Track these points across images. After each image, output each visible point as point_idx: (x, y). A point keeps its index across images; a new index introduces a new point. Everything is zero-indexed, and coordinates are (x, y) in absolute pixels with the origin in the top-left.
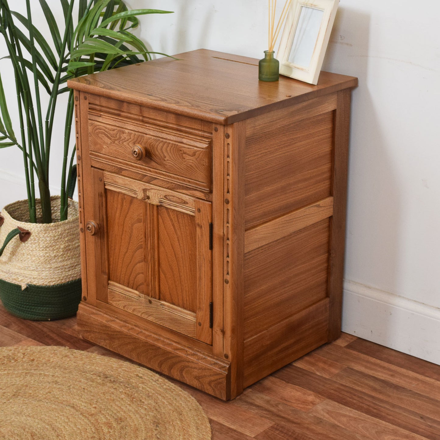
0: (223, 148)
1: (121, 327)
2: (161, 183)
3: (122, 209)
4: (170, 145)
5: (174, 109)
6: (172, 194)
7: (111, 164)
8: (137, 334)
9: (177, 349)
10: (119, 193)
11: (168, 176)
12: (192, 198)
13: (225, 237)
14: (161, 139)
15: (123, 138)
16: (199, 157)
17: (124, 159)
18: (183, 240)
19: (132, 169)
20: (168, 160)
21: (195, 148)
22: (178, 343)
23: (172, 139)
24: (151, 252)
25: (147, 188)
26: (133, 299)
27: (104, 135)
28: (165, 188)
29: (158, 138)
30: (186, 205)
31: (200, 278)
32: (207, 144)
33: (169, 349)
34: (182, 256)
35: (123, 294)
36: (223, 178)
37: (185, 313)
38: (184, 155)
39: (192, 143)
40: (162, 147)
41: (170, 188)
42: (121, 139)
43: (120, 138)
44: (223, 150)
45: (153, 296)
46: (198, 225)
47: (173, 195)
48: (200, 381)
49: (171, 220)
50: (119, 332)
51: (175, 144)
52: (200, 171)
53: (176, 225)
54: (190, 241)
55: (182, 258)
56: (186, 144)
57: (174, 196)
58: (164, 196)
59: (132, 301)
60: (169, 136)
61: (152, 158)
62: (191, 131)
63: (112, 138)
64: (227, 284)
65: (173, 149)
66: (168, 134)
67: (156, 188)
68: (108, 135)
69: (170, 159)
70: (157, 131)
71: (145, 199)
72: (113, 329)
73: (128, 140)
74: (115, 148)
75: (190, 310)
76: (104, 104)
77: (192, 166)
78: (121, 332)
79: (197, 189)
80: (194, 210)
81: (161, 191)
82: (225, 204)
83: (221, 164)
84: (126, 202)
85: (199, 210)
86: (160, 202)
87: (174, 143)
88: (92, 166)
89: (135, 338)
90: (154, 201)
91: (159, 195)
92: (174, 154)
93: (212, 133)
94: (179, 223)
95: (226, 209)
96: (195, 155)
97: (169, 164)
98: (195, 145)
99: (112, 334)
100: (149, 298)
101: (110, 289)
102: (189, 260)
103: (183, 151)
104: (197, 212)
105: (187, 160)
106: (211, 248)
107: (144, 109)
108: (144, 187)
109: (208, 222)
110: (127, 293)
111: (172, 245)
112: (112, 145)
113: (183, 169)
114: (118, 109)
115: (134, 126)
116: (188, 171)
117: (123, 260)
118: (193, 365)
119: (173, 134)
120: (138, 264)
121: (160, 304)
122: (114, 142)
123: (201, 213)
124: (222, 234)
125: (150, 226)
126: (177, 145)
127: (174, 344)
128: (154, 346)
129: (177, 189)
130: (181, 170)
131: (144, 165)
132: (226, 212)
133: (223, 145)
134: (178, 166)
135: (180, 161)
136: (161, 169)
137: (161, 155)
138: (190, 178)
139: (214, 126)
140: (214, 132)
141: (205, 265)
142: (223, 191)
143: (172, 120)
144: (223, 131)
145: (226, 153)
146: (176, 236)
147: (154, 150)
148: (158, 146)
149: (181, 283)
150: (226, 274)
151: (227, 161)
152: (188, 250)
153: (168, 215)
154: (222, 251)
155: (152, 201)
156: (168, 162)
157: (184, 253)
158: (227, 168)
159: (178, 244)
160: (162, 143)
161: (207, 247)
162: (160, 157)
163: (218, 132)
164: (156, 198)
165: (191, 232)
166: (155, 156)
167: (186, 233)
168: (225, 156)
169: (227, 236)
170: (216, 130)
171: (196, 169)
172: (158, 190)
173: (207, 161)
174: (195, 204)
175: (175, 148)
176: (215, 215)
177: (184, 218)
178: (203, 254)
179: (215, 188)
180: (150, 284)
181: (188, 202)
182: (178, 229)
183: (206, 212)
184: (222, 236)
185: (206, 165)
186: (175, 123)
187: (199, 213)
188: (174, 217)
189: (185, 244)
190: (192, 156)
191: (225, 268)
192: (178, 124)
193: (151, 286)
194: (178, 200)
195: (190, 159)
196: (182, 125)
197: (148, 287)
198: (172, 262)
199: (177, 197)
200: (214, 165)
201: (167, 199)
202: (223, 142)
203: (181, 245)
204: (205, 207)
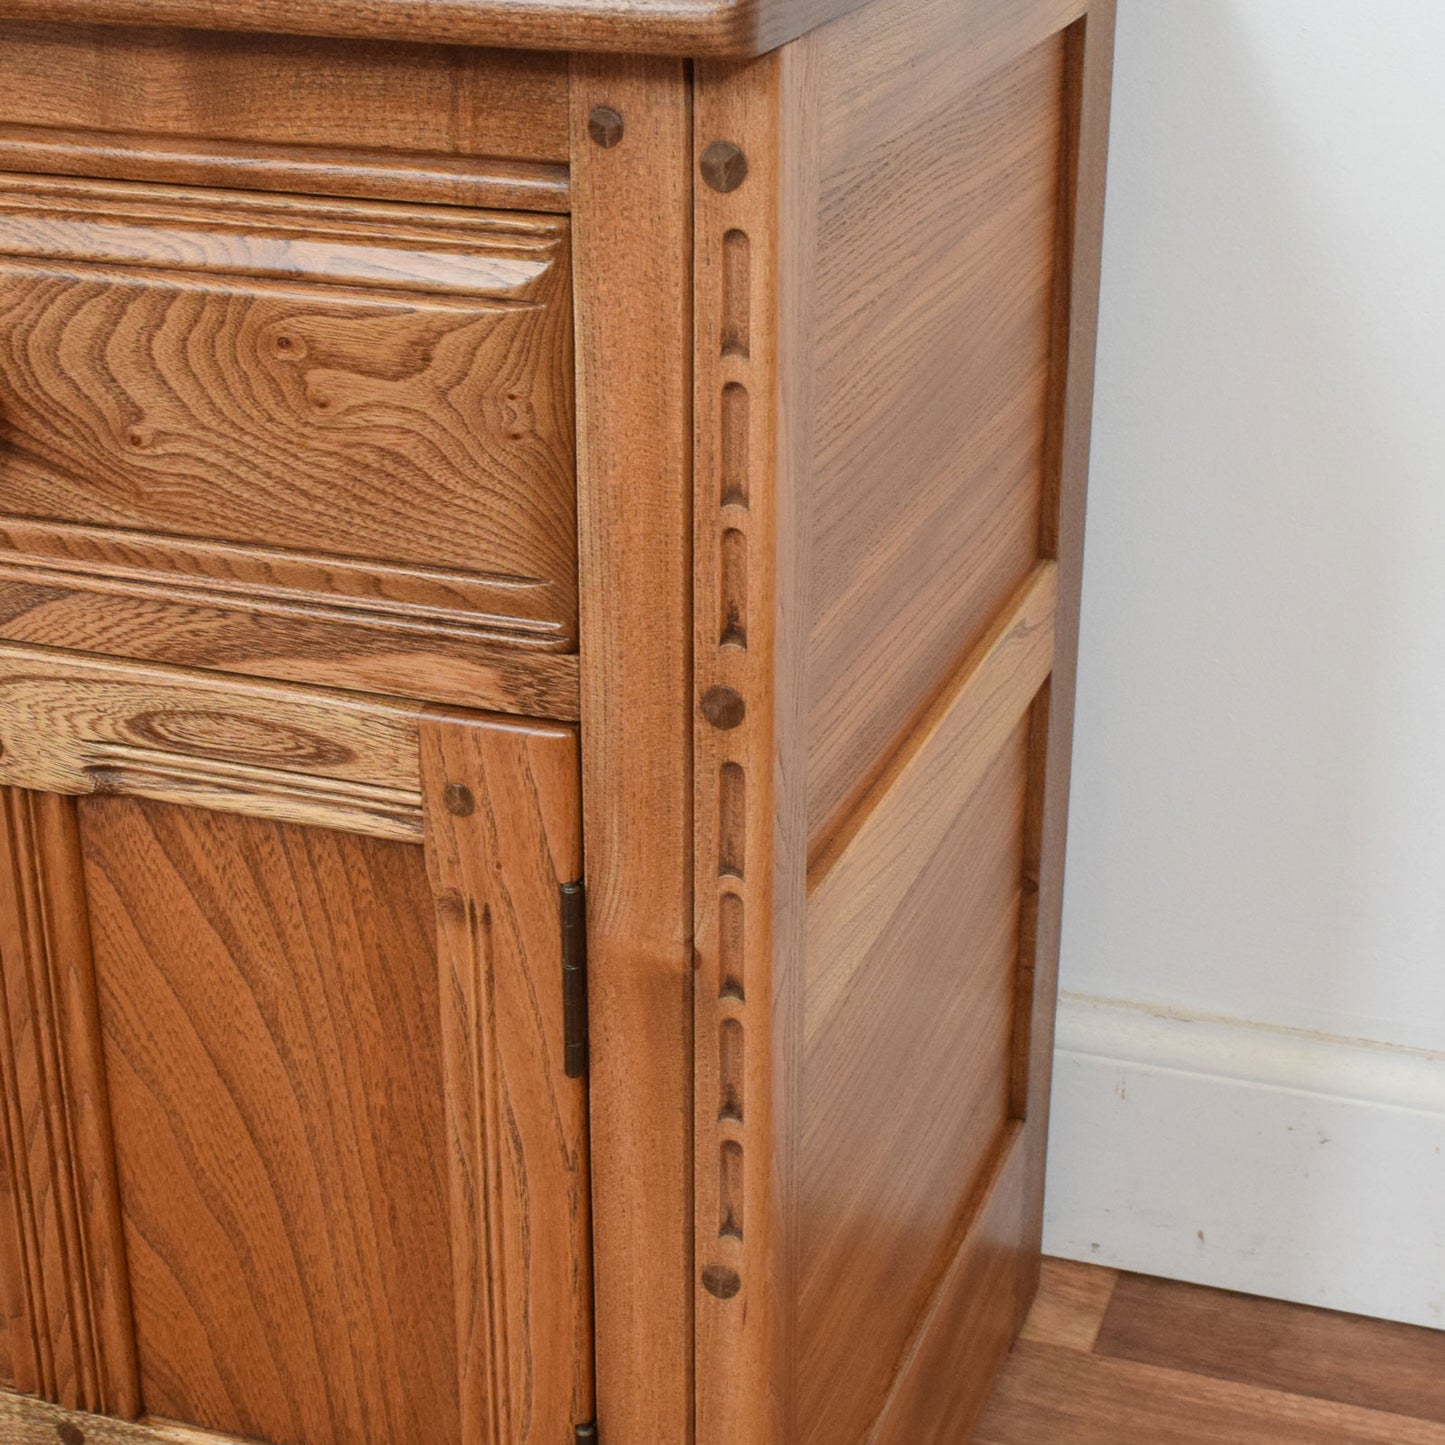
0: (678, 274)
2: (93, 627)
4: (172, 313)
6: (201, 702)
11: (171, 563)
12: (395, 711)
13: (708, 979)
14: (89, 276)
16: (463, 374)
18: (307, 1015)
20: (161, 436)
21: (425, 308)
23: (190, 257)
24: (48, 1125)
28: (134, 660)
29: (53, 272)
30: (340, 770)
31: (484, 1275)
32: (533, 255)
34: (310, 1129)
36: (680, 530)
38: (316, 376)
39: (390, 267)
40: (102, 337)
41: (169, 655)
44: (678, 292)
45: (90, 1401)
46: (456, 906)
47: (214, 708)
49: (198, 885)
51: (226, 299)
52: (475, 485)
53: (240, 918)
54: (377, 1024)
55: (311, 1141)
56: (330, 284)
57: (220, 716)
58: (131, 724)
60: (163, 235)
61: (18, 439)
64: (727, 1295)
65: (211, 342)
66: (149, 223)
67: (50, 672)
69: (184, 428)
70: (42, 214)
77: (399, 459)
80: (416, 799)
81: (98, 689)
82: (700, 726)
83: (656, 415)
85: (461, 800)
86: (91, 768)
87: (215, 288)
90: (46, 762)
91: (82, 722)
92: (220, 377)
93: (563, 167)
94: (269, 904)
95: (716, 765)
96: (427, 359)
97: (180, 468)
98: (419, 282)
100: (63, 1417)
102: (369, 1153)
103: (310, 342)
104: (437, 812)
105: (349, 411)
106: (579, 1060)
109: (551, 878)
111: (215, 1061)
113: (319, 491)
116: (362, 500)
119: (197, 217)
123: (479, 817)
124: (676, 955)
125: (26, 944)
126: (249, 301)
129: (245, 657)
130: (287, 496)
132: (716, 789)
133: (678, 250)
134: (268, 475)
135: (278, 431)
136: (103, 516)
137: (100, 404)
138: (380, 552)
139: (580, 95)
140: (580, 151)
141: (524, 1181)
142: (679, 630)
143: (161, 104)
144: (682, 127)
145: (715, 317)
146: (246, 995)
147: (23, 367)
148: (66, 335)
149: (309, 1304)
150: (717, 1229)
151: (722, 381)
152: (358, 1088)
153: (167, 854)
154: (677, 1079)
155: (27, 765)
156: (170, 448)
157: (329, 1104)
158: (718, 442)
159: (268, 1047)
160: (101, 303)
161: (547, 1063)
162: (90, 419)
163: (628, 141)
164: (59, 740)
165: (382, 958)
166: (43, 420)
167: (339, 969)
168: (707, 344)
169: (722, 965)
170: (606, 132)
171: (439, 474)
172: (67, 680)
173: (541, 397)
174: (419, 755)
175: (227, 329)
176: (609, 818)
177: (314, 867)
178: (502, 1108)
179: (606, 612)
180: (59, 1330)
181: (355, 747)
182: (262, 944)
183: (524, 803)
184: (680, 970)
185: (533, 432)
186: (185, 127)
187: (457, 821)
188: (221, 861)
189: (334, 1045)
190: (396, 377)
191: (708, 1188)
192: (220, 131)
193: (65, 1337)
194: (257, 742)
195: (381, 405)
196: (261, 133)
197: (42, 1342)
198: (230, 1171)
199: (252, 720)
200: (592, 428)
201: (158, 737)
202: (676, 230)
203: (297, 1054)
204: (518, 771)
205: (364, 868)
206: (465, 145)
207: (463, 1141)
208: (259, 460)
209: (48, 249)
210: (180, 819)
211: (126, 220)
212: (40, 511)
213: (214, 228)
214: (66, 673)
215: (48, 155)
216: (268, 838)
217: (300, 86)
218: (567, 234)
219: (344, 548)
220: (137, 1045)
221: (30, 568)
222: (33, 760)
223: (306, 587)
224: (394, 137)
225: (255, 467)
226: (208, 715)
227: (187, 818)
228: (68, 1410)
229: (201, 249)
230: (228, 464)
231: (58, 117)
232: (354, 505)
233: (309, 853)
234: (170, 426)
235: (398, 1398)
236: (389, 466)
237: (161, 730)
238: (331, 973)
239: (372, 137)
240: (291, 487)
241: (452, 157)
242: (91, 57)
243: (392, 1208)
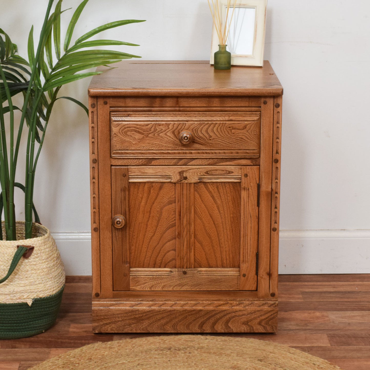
0: (272, 116)
1: (150, 306)
2: (200, 162)
3: (148, 197)
4: (216, 125)
5: (226, 92)
6: (214, 169)
7: (141, 157)
8: (171, 307)
9: (220, 305)
10: (145, 183)
11: (212, 153)
12: (238, 167)
13: (274, 192)
14: (206, 122)
15: (158, 130)
16: (250, 129)
17: (160, 149)
18: (223, 206)
19: (167, 156)
20: (214, 139)
21: (246, 122)
22: (219, 300)
23: (218, 119)
24: (187, 227)
25: (184, 170)
26: (163, 276)
27: (134, 132)
28: (206, 165)
29: (202, 122)
30: (231, 174)
31: (245, 235)
32: (257, 116)
33: (211, 308)
34: (222, 222)
35: (149, 275)
36: (272, 142)
37: (226, 271)
38: (233, 131)
39: (241, 118)
40: (207, 129)
41: (210, 164)
42: (157, 131)
43: (155, 130)
44: (272, 118)
45: (188, 267)
46: (245, 188)
47: (216, 169)
48: (248, 325)
49: (210, 192)
50: (150, 311)
51: (223, 123)
52: (250, 140)
53: (215, 195)
54: (232, 206)
55: (222, 223)
56: (235, 121)
57: (217, 170)
58: (205, 173)
59: (163, 279)
60: (215, 117)
61: (195, 141)
62: (237, 109)
63: (144, 133)
64: (275, 231)
65: (221, 128)
66: (213, 116)
67: (195, 168)
68: (140, 131)
69: (216, 138)
70: (200, 116)
71: (181, 181)
72: (142, 311)
73: (165, 131)
74: (148, 142)
75: (230, 267)
76: (130, 105)
77: (242, 138)
78: (152, 311)
79: (246, 157)
80: (240, 176)
81: (201, 169)
82: (274, 163)
84: (154, 189)
85: (246, 176)
86: (199, 179)
88: (112, 166)
89: (170, 311)
90: (193, 179)
91: (198, 173)
92: (222, 132)
93: (260, 107)
94: (219, 193)
95: (275, 167)
96: (246, 128)
97: (216, 142)
98: (246, 120)
99: (139, 317)
100: (184, 270)
101: (131, 276)
102: (230, 223)
103: (233, 127)
104: (243, 177)
105: (237, 134)
106: (258, 205)
107: (181, 100)
108: (180, 170)
109: (257, 183)
110: (155, 274)
111: (210, 215)
112: (145, 139)
113: (232, 143)
114: (149, 105)
115: (171, 117)
116: (237, 143)
117: (148, 245)
118: (241, 313)
119: (219, 115)
120: (168, 243)
121: (197, 271)
122: (148, 136)
123: (248, 177)
124: (270, 190)
125: (187, 203)
126: (226, 123)
127: (215, 302)
128: (194, 310)
129: (220, 163)
131: (185, 149)
132: (275, 170)
133: (273, 114)
134: (226, 142)
135: (228, 137)
136: (205, 149)
137: (206, 136)
138: (239, 149)
139: (263, 100)
140: (262, 105)
141: (251, 221)
142: (271, 153)
143: (216, 103)
144: (273, 102)
145: (276, 120)
146: (215, 205)
147: (197, 133)
148: (203, 129)
149: (220, 246)
150: (274, 223)
151: (277, 126)
152: (229, 214)
153: (206, 189)
154: (270, 205)
155: (190, 180)
156: (215, 140)
157: (225, 218)
158: (276, 133)
159: (217, 212)
160: (208, 125)
161: (255, 205)
162: (205, 138)
163: (268, 104)
164: (195, 176)
165: (233, 197)
166: (199, 139)
167: (228, 199)
168: (275, 123)
169: (275, 190)
170: (265, 103)
171: (246, 139)
172: (197, 169)
173: (258, 131)
174: (241, 171)
175: (223, 127)
176: (263, 175)
177: (225, 187)
178: (249, 213)
179: (263, 152)
180: (185, 257)
181: (233, 171)
182: (218, 198)
183: (254, 175)
184: (270, 192)
185: (257, 134)
186: (218, 106)
187: (246, 178)
188: (213, 189)
189: (226, 209)
190: (242, 130)
191: (273, 218)
192: (222, 106)
193: (186, 258)
194: (221, 173)
195: (240, 133)
196: (227, 106)
197: (182, 260)
198: (211, 229)
199: (221, 170)
200: (263, 133)
201: (208, 174)
202: (272, 112)
203: (221, 212)
204: (253, 171)
205: (232, 186)
206: (250, 105)
207: (243, 218)
208: (225, 140)
209: (201, 120)
210: (208, 184)
211: (210, 116)
212: (197, 149)
213: (221, 116)
214: (197, 168)
215: (201, 110)
216: (220, 185)
217: (232, 101)
218: (261, 114)
219: (235, 149)
220: (199, 215)
221: (193, 156)
222: (191, 179)
223: (228, 154)
224: (242, 105)
225: (225, 141)
226: (215, 170)
227: (209, 184)
228: (185, 269)
229: (220, 118)
230: (221, 141)
231: (203, 106)
232: (236, 144)
233: (225, 186)
234: (215, 138)
235: (231, 256)
236: (241, 139)
237: (209, 173)
238: (227, 200)
239: (240, 105)
240: (229, 143)
241: (249, 107)
242: (208, 99)
243: (232, 230)
